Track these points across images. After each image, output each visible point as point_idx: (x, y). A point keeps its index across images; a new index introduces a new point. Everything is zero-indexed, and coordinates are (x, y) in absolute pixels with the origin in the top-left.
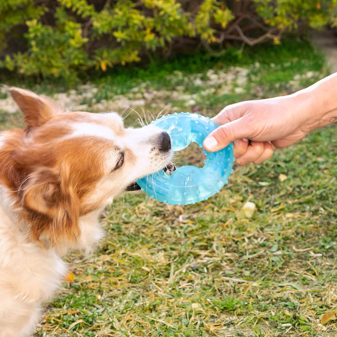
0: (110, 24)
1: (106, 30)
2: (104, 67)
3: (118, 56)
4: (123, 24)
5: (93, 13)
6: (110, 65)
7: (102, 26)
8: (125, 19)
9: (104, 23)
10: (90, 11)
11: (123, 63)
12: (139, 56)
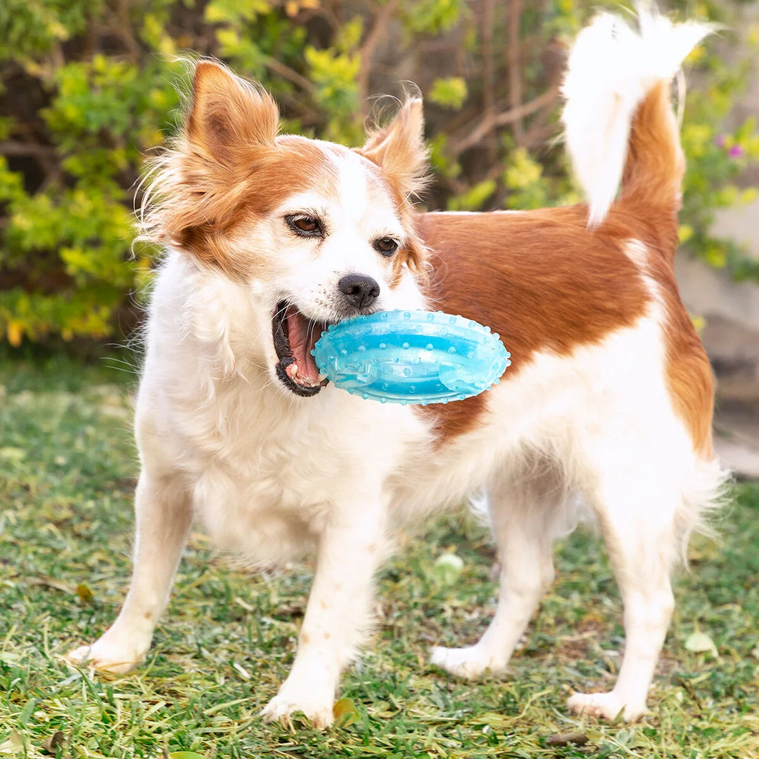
0: (54, 228)
1: (43, 239)
2: (14, 336)
3: (56, 313)
4: (90, 232)
5: (19, 194)
6: (32, 334)
7: (37, 230)
8: (94, 222)
9: (41, 223)
10: (11, 187)
11: (67, 334)
12: (110, 322)
